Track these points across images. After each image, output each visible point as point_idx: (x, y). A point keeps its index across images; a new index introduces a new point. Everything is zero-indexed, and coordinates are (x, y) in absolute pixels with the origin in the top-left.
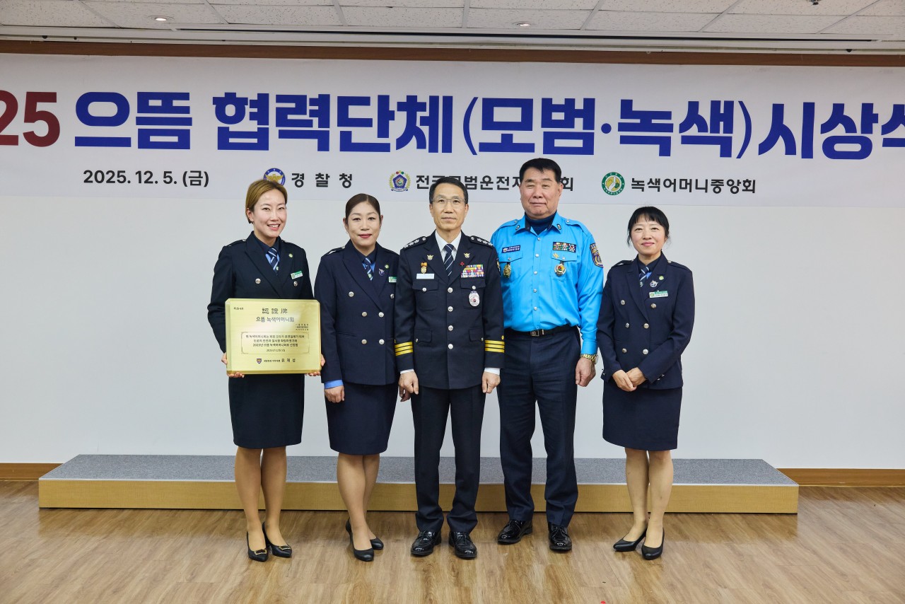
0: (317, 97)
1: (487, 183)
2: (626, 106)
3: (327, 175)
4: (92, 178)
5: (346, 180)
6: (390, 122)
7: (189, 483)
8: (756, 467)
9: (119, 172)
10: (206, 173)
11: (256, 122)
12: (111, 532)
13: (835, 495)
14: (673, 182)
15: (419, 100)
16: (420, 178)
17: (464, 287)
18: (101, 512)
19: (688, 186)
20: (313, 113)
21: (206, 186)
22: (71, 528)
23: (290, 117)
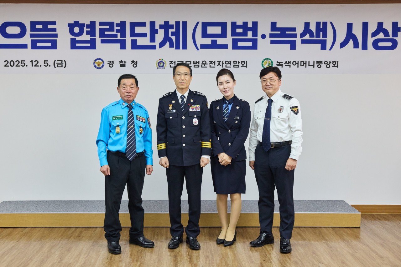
0: (120, 23)
1: (204, 64)
2: (273, 25)
3: (125, 61)
4: (9, 64)
5: (135, 64)
6: (156, 34)
7: (58, 214)
8: (340, 204)
9: (22, 61)
10: (65, 61)
11: (89, 35)
12: (20, 239)
13: (379, 218)
14: (297, 62)
15: (170, 24)
16: (171, 62)
17: (191, 116)
18: (15, 229)
19: (305, 65)
20: (117, 31)
21: (65, 67)
23: (106, 33)
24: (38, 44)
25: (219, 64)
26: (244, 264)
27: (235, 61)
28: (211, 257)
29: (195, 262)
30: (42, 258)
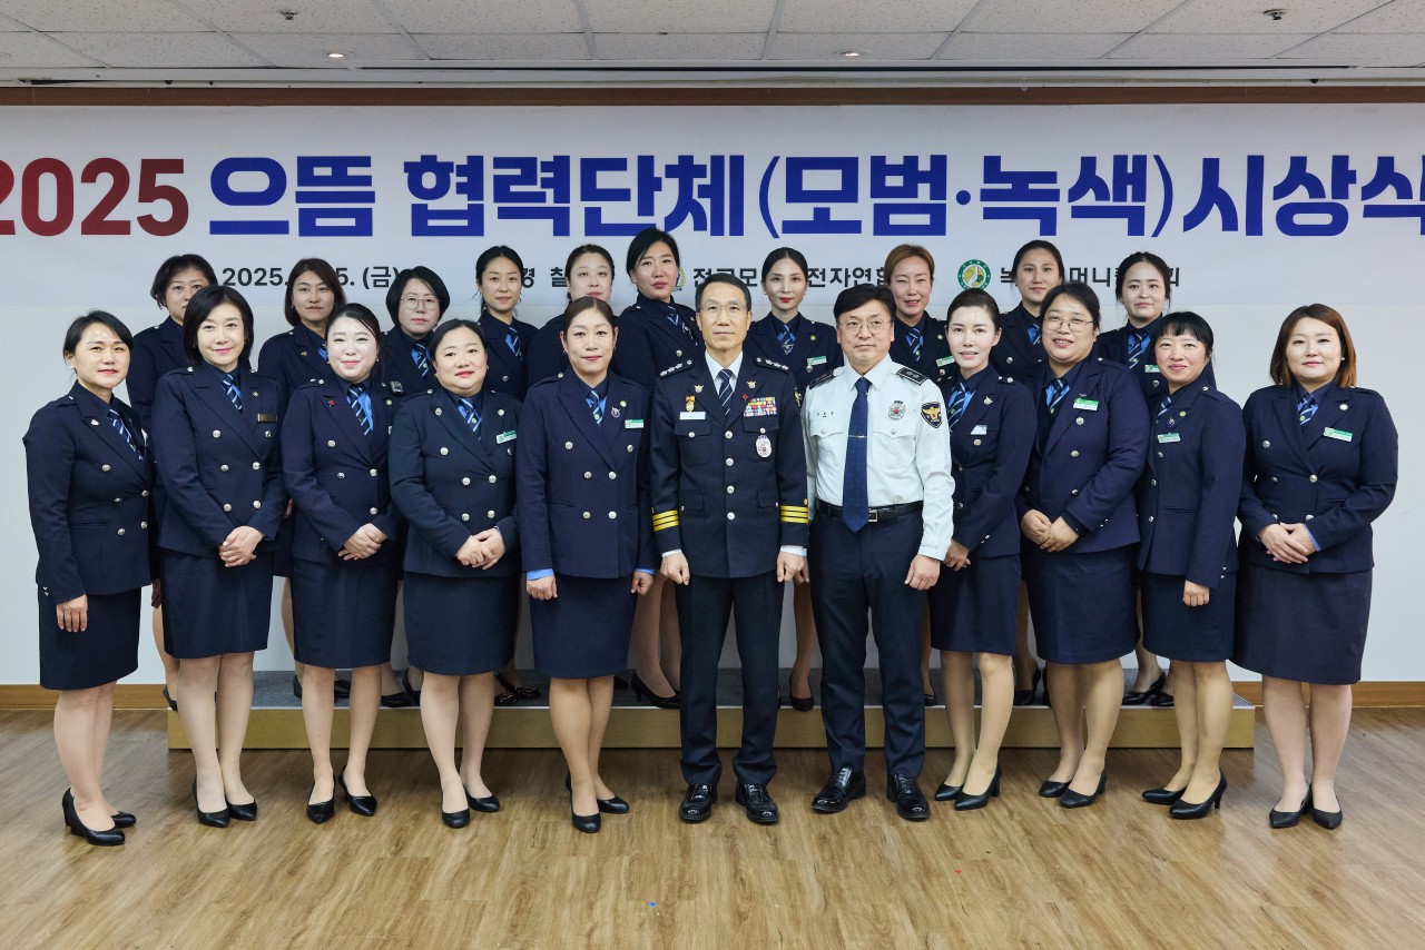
0: (552, 160)
2: (992, 164)
4: (235, 279)
6: (656, 193)
9: (272, 270)
11: (466, 196)
15: (696, 162)
16: (701, 272)
17: (749, 429)
20: (546, 183)
23: (514, 188)
24: (320, 222)
25: (836, 277)
26: (933, 861)
28: (833, 838)
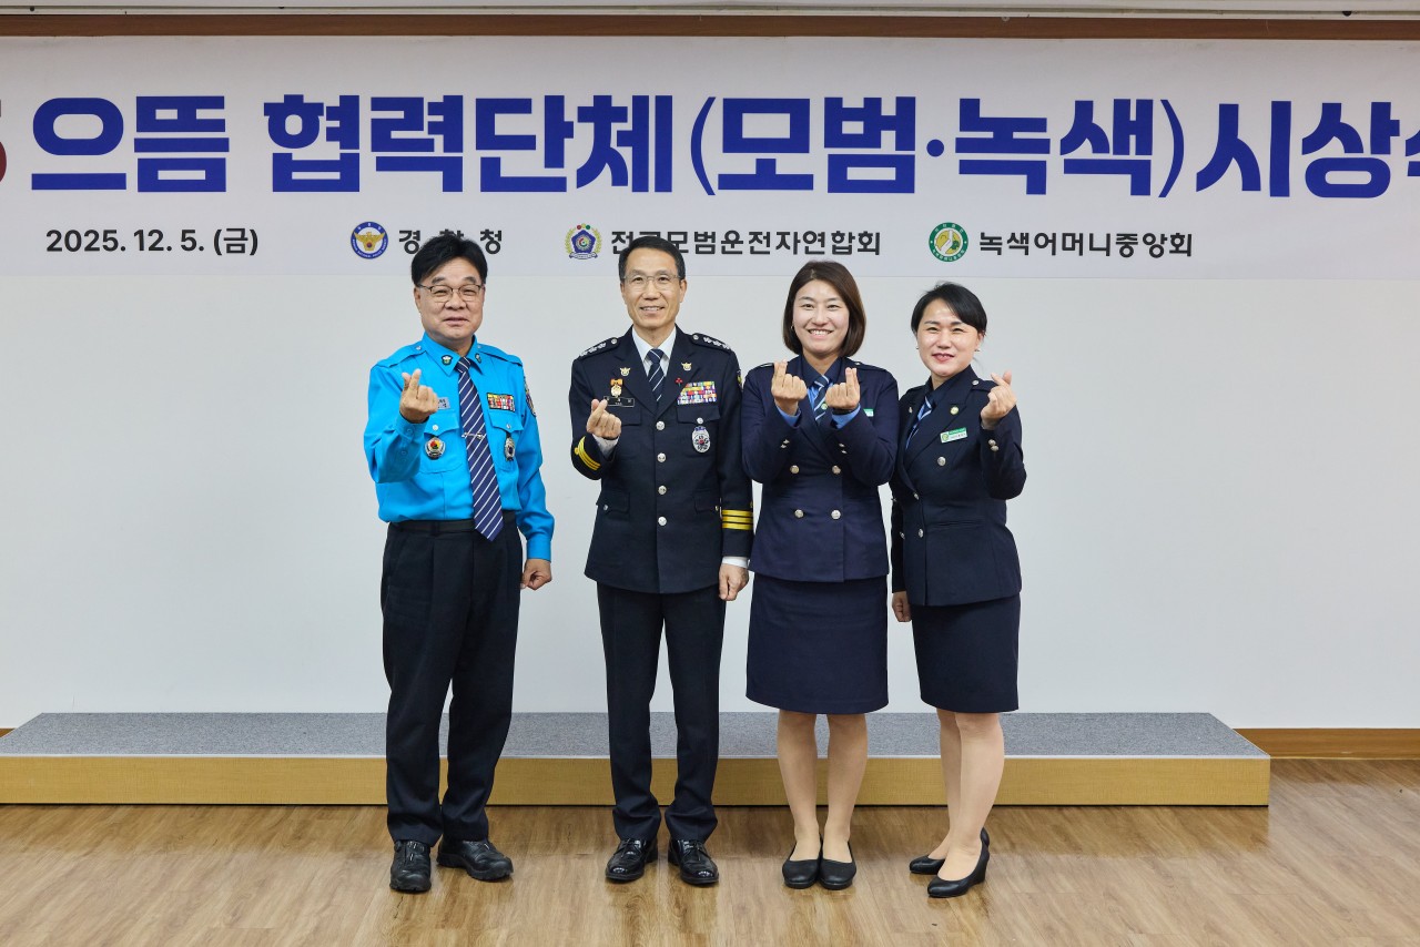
0: (441, 100)
1: (733, 243)
2: (969, 110)
4: (61, 244)
5: (492, 241)
6: (567, 141)
7: (228, 760)
8: (1199, 725)
9: (106, 232)
10: (252, 231)
11: (337, 144)
12: (98, 843)
13: (1337, 776)
14: (1050, 238)
15: (615, 104)
16: (618, 235)
17: (684, 420)
18: (80, 810)
19: (1077, 245)
20: (434, 128)
21: (253, 253)
22: (31, 837)
23: (396, 135)
24: (163, 175)
25: (783, 242)
26: (868, 935)
27: (838, 233)
28: (754, 909)
29: (700, 928)
30: (171, 911)
